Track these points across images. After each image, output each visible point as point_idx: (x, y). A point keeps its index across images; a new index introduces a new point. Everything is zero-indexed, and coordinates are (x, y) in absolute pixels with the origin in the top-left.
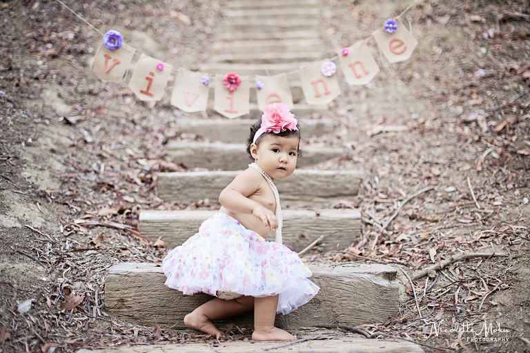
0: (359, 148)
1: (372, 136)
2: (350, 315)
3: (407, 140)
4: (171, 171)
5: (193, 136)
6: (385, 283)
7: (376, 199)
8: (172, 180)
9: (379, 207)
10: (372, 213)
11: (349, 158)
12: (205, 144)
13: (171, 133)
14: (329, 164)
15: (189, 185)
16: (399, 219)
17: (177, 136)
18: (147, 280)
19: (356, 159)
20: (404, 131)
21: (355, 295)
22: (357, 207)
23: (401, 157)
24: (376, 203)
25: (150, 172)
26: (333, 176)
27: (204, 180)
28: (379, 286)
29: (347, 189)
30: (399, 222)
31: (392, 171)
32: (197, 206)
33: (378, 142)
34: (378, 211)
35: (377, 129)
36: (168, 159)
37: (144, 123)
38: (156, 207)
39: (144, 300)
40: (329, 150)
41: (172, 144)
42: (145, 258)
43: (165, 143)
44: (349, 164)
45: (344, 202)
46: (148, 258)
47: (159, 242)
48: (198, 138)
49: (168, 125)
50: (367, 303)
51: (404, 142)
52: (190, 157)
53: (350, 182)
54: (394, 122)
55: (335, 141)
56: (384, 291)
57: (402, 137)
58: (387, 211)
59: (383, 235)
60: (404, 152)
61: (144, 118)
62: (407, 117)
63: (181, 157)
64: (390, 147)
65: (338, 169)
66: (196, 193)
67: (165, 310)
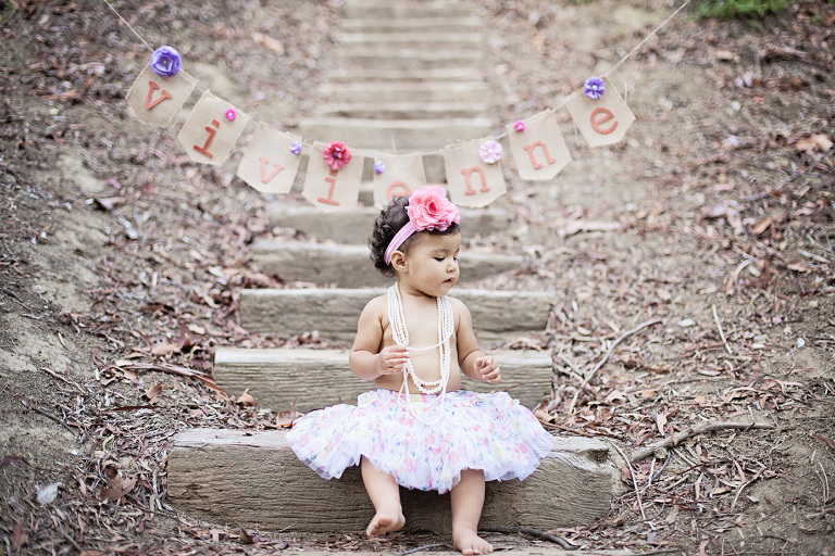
0: (547, 256)
1: (567, 237)
2: (537, 514)
3: (620, 244)
4: (260, 286)
5: (292, 231)
6: (591, 466)
7: (574, 335)
8: (263, 300)
9: (579, 348)
10: (568, 358)
11: (531, 272)
12: (310, 245)
13: (258, 227)
14: (501, 279)
15: (289, 308)
16: (609, 367)
17: (267, 230)
18: (233, 457)
19: (542, 272)
20: (614, 231)
21: (545, 484)
22: (545, 348)
23: (611, 271)
24: (574, 342)
25: (227, 287)
26: (510, 299)
27: (312, 302)
28: (583, 471)
29: (530, 319)
30: (609, 372)
31: (597, 293)
32: (301, 342)
33: (576, 246)
34: (577, 354)
35: (574, 226)
36: (255, 267)
37: (216, 210)
38: (238, 343)
39: (227, 487)
40: (501, 258)
41: (261, 244)
42: (225, 421)
43: (249, 242)
44: (532, 281)
45: (526, 339)
46: (230, 422)
47: (245, 398)
48: (298, 234)
49: (253, 213)
50: (563, 496)
51: (616, 248)
52: (288, 264)
53: (534, 309)
54: (600, 216)
55: (510, 243)
56: (588, 478)
57: (612, 240)
58: (591, 355)
59: (585, 392)
60: (615, 263)
61: (216, 202)
62: (619, 209)
63: (274, 265)
64: (594, 256)
65: (515, 289)
66: (299, 322)
67: (258, 501)
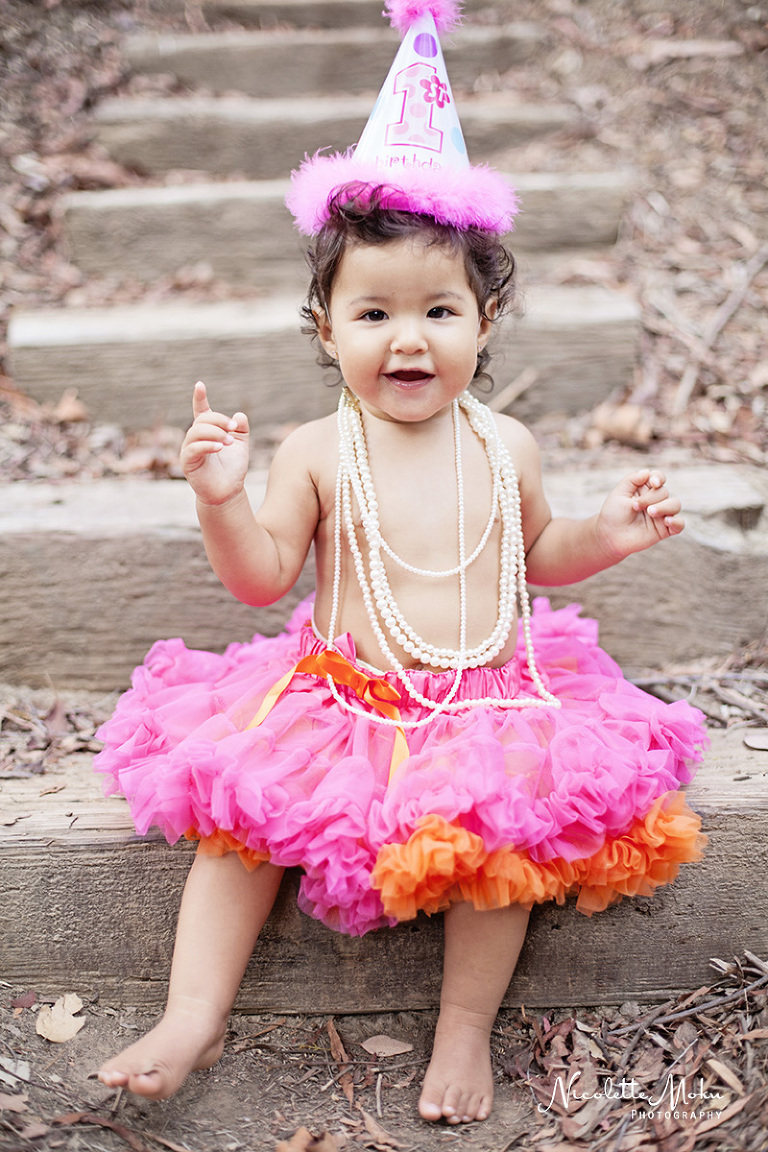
0: (615, 106)
1: (651, 69)
2: (627, 637)
3: (743, 80)
4: (104, 185)
5: (164, 80)
6: (731, 541)
7: (674, 256)
8: (108, 214)
9: (685, 280)
10: (662, 299)
11: (588, 136)
12: (197, 106)
13: (103, 77)
14: (535, 152)
15: (151, 227)
16: (745, 317)
17: (121, 85)
18: (24, 555)
19: (609, 136)
20: (733, 59)
21: (642, 579)
22: (622, 280)
23: (733, 131)
24: (675, 269)
25: (46, 192)
26: (550, 195)
27: (198, 218)
28: (717, 552)
29: (587, 226)
30: (746, 329)
31: (709, 171)
33: (664, 87)
34: (681, 292)
35: (660, 49)
36: (101, 150)
37: (32, 51)
38: (60, 301)
39: (17, 614)
40: (532, 114)
41: (111, 108)
42: (24, 466)
43: (88, 104)
44: (590, 154)
45: (584, 264)
46: (37, 466)
47: (68, 408)
48: (179, 88)
49: (97, 52)
50: (677, 602)
51: (736, 88)
52: (156, 143)
53: (596, 207)
54: (703, 31)
55: (547, 84)
56: (725, 565)
57: (729, 76)
58: (708, 295)
59: (703, 368)
60: (738, 116)
61: (30, 37)
62: (737, 17)
63: (132, 145)
64: (702, 100)
65: (558, 170)
66: (175, 250)
67: (81, 639)
